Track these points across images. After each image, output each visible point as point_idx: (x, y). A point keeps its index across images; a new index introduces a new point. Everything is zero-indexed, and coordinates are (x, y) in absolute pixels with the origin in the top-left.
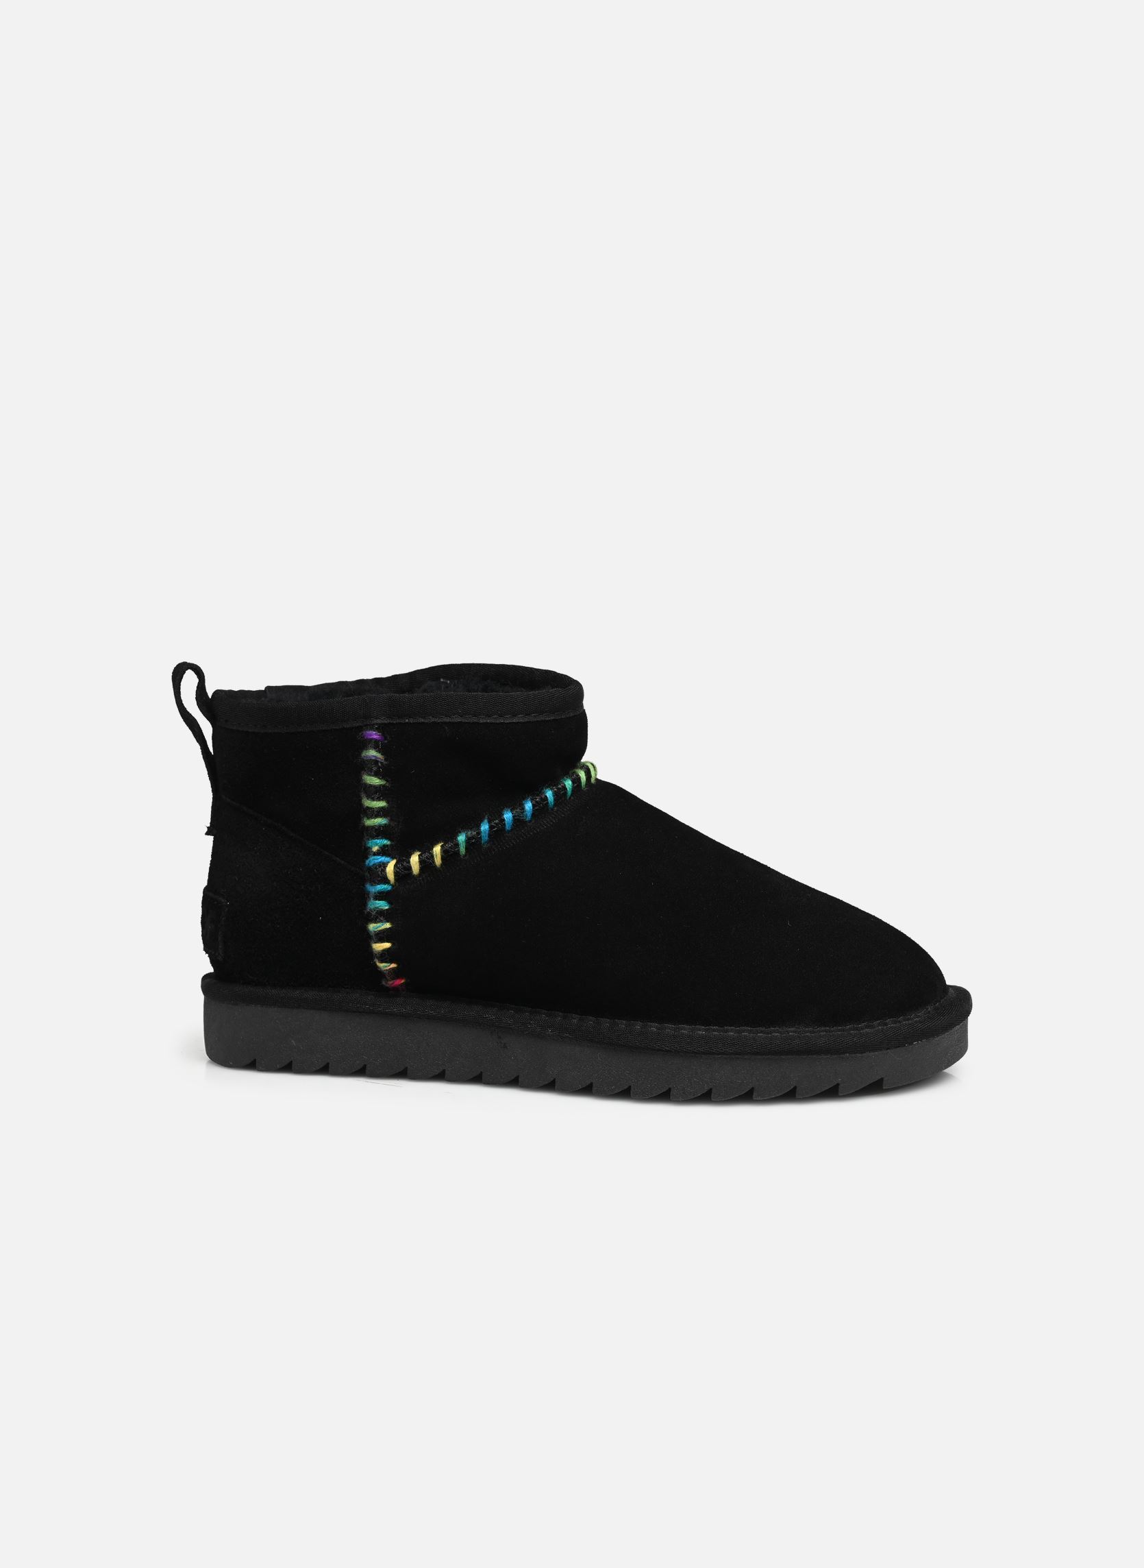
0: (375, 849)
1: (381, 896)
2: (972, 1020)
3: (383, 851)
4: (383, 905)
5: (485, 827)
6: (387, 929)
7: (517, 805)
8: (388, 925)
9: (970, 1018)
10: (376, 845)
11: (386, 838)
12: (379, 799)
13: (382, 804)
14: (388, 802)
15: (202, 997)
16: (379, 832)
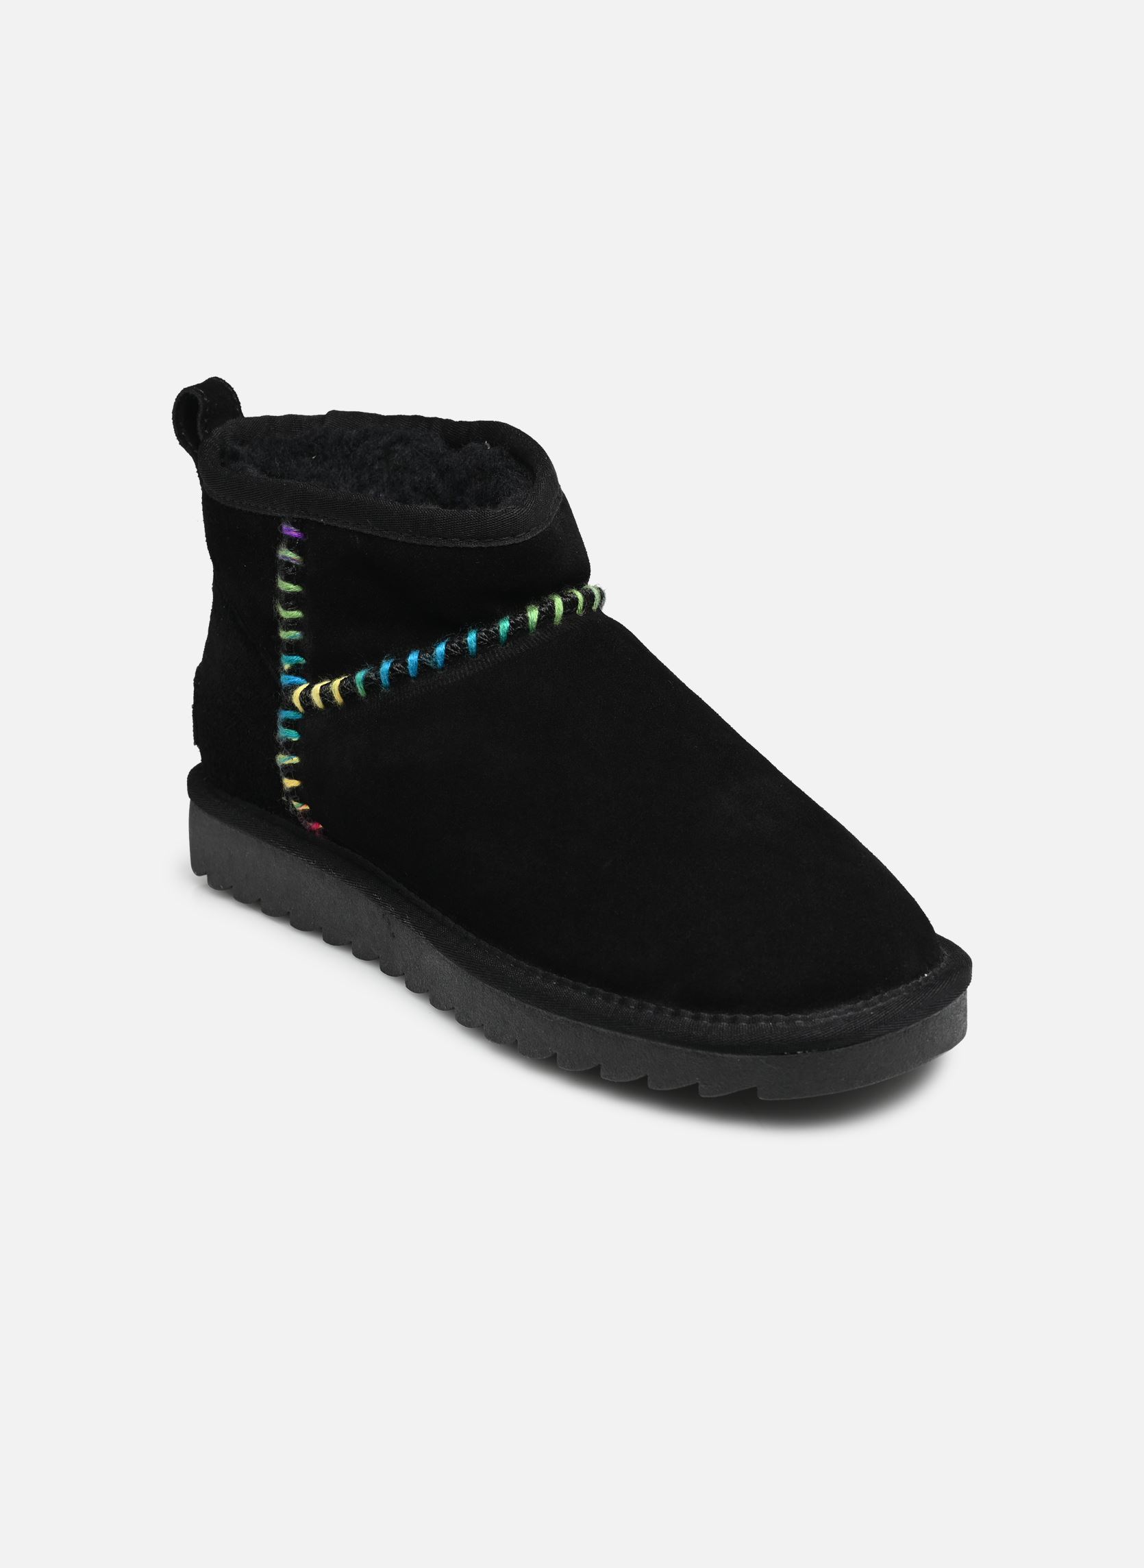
0: (287, 667)
1: (289, 724)
2: (972, 991)
3: (294, 671)
4: (294, 736)
5: (386, 666)
6: (294, 765)
7: (426, 647)
8: (295, 760)
9: (969, 989)
10: (287, 663)
11: (302, 656)
12: (292, 608)
13: (297, 614)
14: (303, 613)
15: (189, 800)
16: (293, 648)
